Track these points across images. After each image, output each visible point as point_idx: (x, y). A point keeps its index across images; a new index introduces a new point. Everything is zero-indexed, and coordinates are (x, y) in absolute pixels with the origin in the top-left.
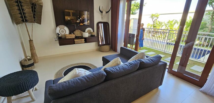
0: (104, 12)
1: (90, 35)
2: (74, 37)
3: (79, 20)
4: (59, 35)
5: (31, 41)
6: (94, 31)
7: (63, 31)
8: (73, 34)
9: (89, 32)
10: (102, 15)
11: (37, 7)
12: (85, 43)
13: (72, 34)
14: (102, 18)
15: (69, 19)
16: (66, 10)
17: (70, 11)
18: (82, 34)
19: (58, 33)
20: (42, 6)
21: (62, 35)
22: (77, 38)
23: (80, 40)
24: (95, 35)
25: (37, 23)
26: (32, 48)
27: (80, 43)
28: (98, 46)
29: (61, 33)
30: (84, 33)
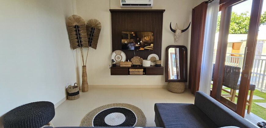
0: (178, 32)
1: (153, 64)
2: (130, 66)
3: (139, 43)
4: (114, 62)
5: (84, 67)
6: (160, 59)
7: (119, 57)
8: (130, 61)
9: (153, 60)
10: (175, 35)
11: (95, 31)
12: (143, 74)
13: (128, 61)
14: (175, 39)
15: (126, 42)
16: (124, 32)
17: (128, 33)
18: (142, 62)
19: (113, 60)
20: (100, 30)
21: (117, 62)
22: (134, 67)
23: (137, 70)
24: (161, 64)
25: (93, 47)
26: (84, 74)
27: (137, 75)
28: (166, 82)
29: (116, 59)
30: (144, 61)
